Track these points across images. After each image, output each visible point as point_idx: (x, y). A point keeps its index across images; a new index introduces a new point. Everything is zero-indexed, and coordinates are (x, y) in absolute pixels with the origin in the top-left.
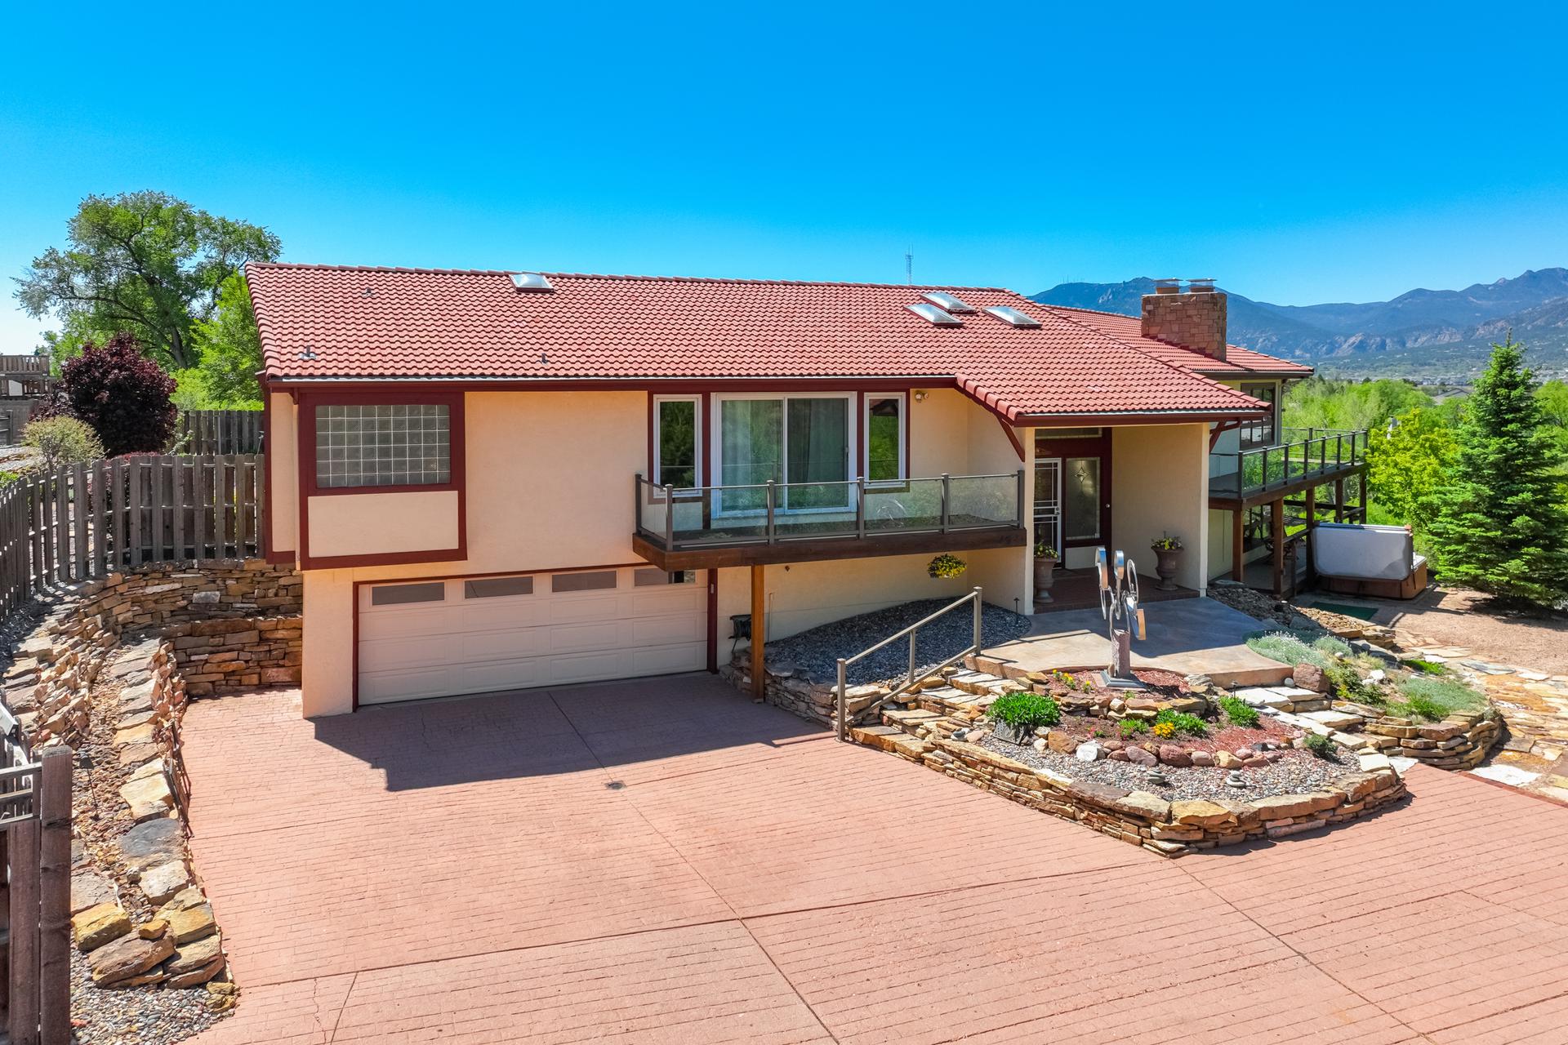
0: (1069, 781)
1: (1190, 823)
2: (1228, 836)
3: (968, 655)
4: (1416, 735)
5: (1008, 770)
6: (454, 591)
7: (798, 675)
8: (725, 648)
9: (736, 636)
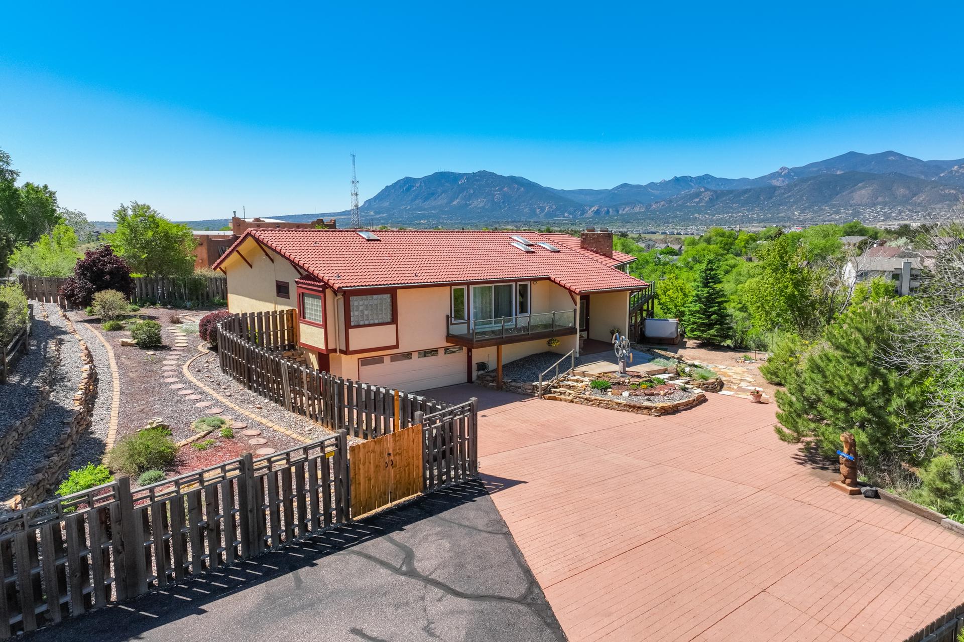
0: (625, 402)
1: (662, 408)
2: (670, 411)
3: (570, 370)
4: (704, 384)
5: (605, 401)
6: (387, 360)
7: (514, 381)
8: (475, 374)
9: (478, 370)
